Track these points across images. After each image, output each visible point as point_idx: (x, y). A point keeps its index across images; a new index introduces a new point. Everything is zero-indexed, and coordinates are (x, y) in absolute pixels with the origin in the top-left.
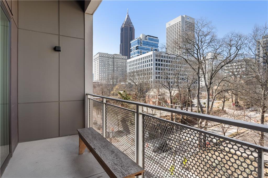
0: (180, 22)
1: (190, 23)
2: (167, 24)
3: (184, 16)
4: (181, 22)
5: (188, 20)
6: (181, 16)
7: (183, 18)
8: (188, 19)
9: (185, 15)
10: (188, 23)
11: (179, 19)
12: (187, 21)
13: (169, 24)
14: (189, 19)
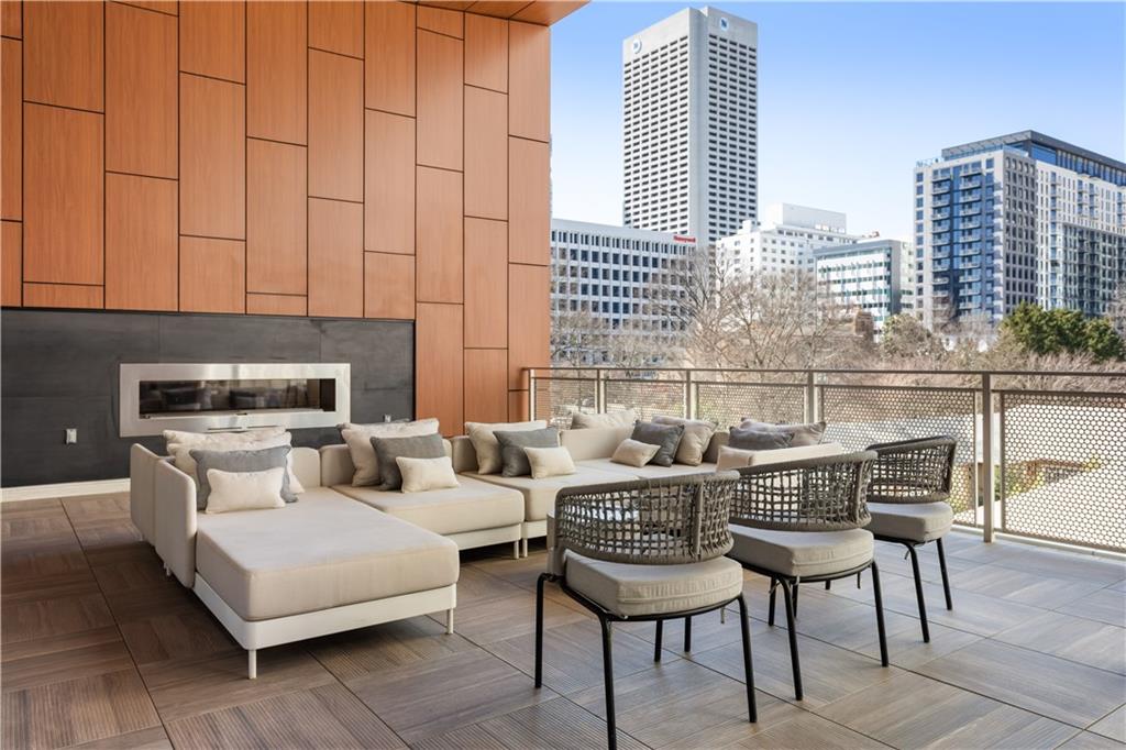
0: (686, 38)
1: (735, 44)
2: (625, 42)
3: (705, 11)
4: (687, 41)
5: (723, 32)
6: (688, 9)
7: (697, 18)
8: (724, 24)
9: (710, 8)
10: (724, 44)
11: (678, 26)
12: (720, 35)
13: (636, 46)
14: (728, 25)
